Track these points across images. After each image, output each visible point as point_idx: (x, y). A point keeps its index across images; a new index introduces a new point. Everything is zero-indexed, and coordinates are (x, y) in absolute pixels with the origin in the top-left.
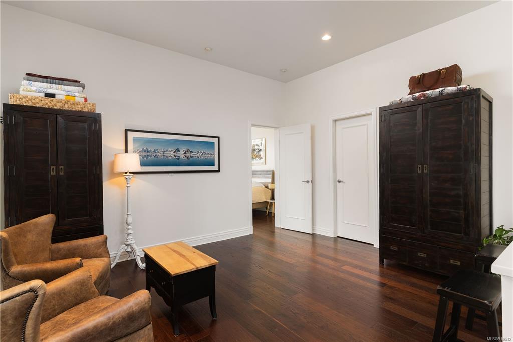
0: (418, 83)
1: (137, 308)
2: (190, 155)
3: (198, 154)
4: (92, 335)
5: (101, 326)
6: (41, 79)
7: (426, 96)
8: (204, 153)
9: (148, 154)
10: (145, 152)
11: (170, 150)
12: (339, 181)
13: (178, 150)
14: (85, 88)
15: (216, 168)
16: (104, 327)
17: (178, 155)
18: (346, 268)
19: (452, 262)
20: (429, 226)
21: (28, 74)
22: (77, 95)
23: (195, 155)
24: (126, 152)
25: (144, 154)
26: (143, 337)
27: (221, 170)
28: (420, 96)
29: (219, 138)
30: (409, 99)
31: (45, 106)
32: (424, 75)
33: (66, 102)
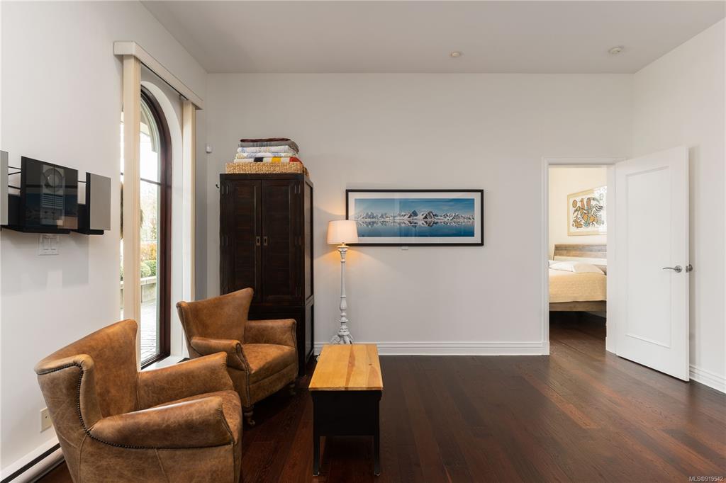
1: (198, 417)
2: (433, 220)
3: (445, 218)
4: (143, 431)
5: (153, 426)
6: (251, 143)
8: (457, 217)
9: (374, 220)
10: (369, 217)
11: (403, 213)
13: (415, 214)
14: (299, 148)
15: (477, 239)
16: (156, 427)
17: (415, 221)
21: (242, 141)
22: (283, 155)
23: (441, 220)
24: (347, 218)
25: (369, 220)
26: (217, 458)
27: (484, 244)
29: (482, 191)
31: (254, 172)
33: (272, 164)
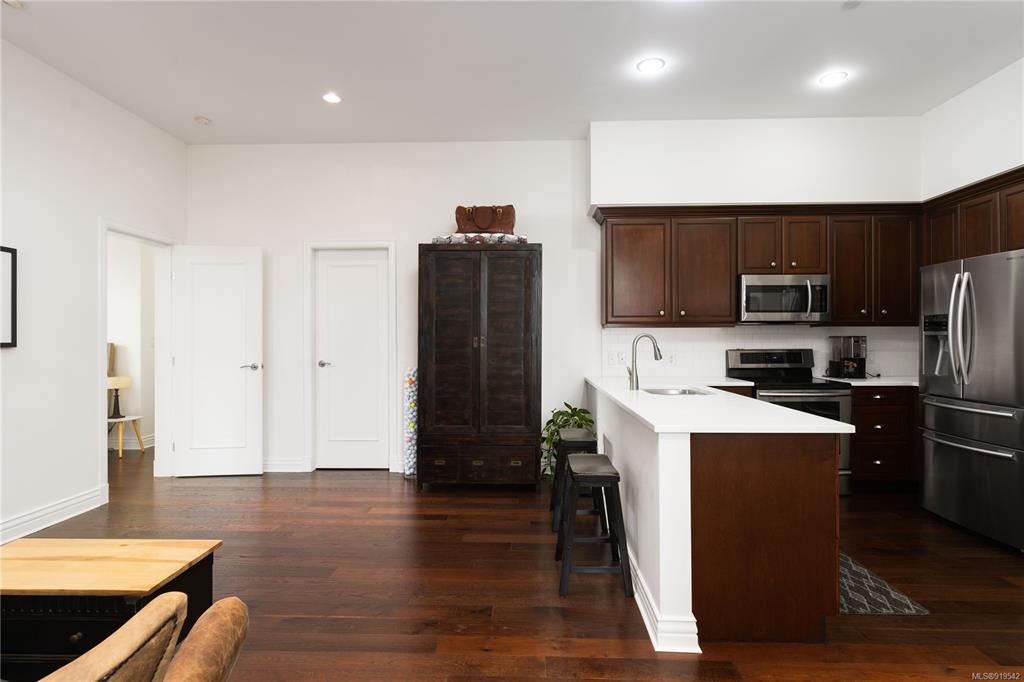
0: (469, 218)
7: (482, 240)
12: (322, 365)
18: (374, 511)
19: (512, 463)
20: (486, 422)
27: (17, 344)
28: (475, 239)
29: (13, 251)
30: (461, 241)
32: (476, 210)
